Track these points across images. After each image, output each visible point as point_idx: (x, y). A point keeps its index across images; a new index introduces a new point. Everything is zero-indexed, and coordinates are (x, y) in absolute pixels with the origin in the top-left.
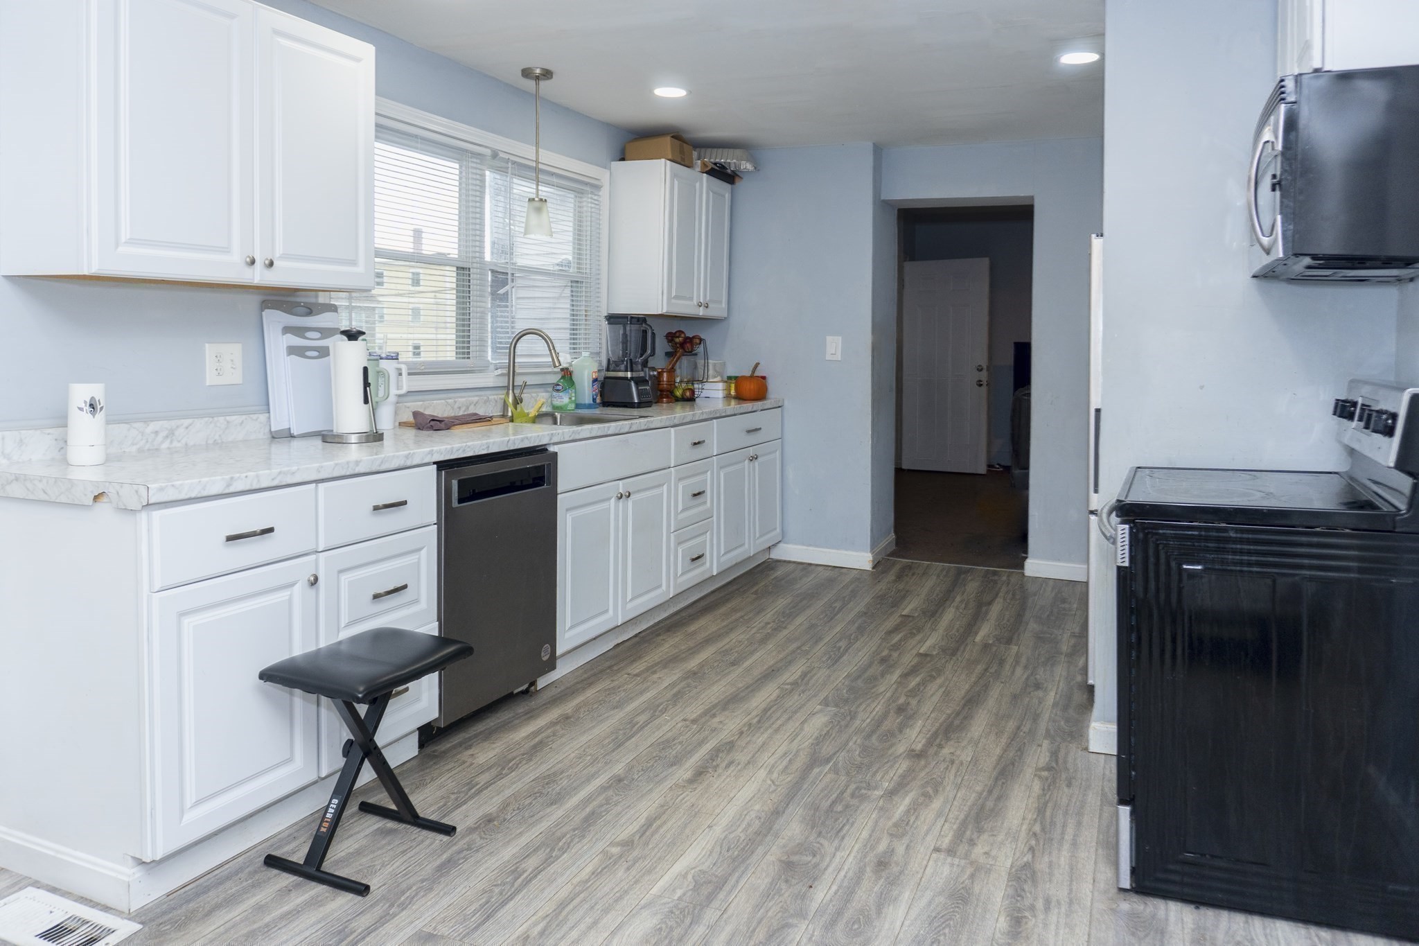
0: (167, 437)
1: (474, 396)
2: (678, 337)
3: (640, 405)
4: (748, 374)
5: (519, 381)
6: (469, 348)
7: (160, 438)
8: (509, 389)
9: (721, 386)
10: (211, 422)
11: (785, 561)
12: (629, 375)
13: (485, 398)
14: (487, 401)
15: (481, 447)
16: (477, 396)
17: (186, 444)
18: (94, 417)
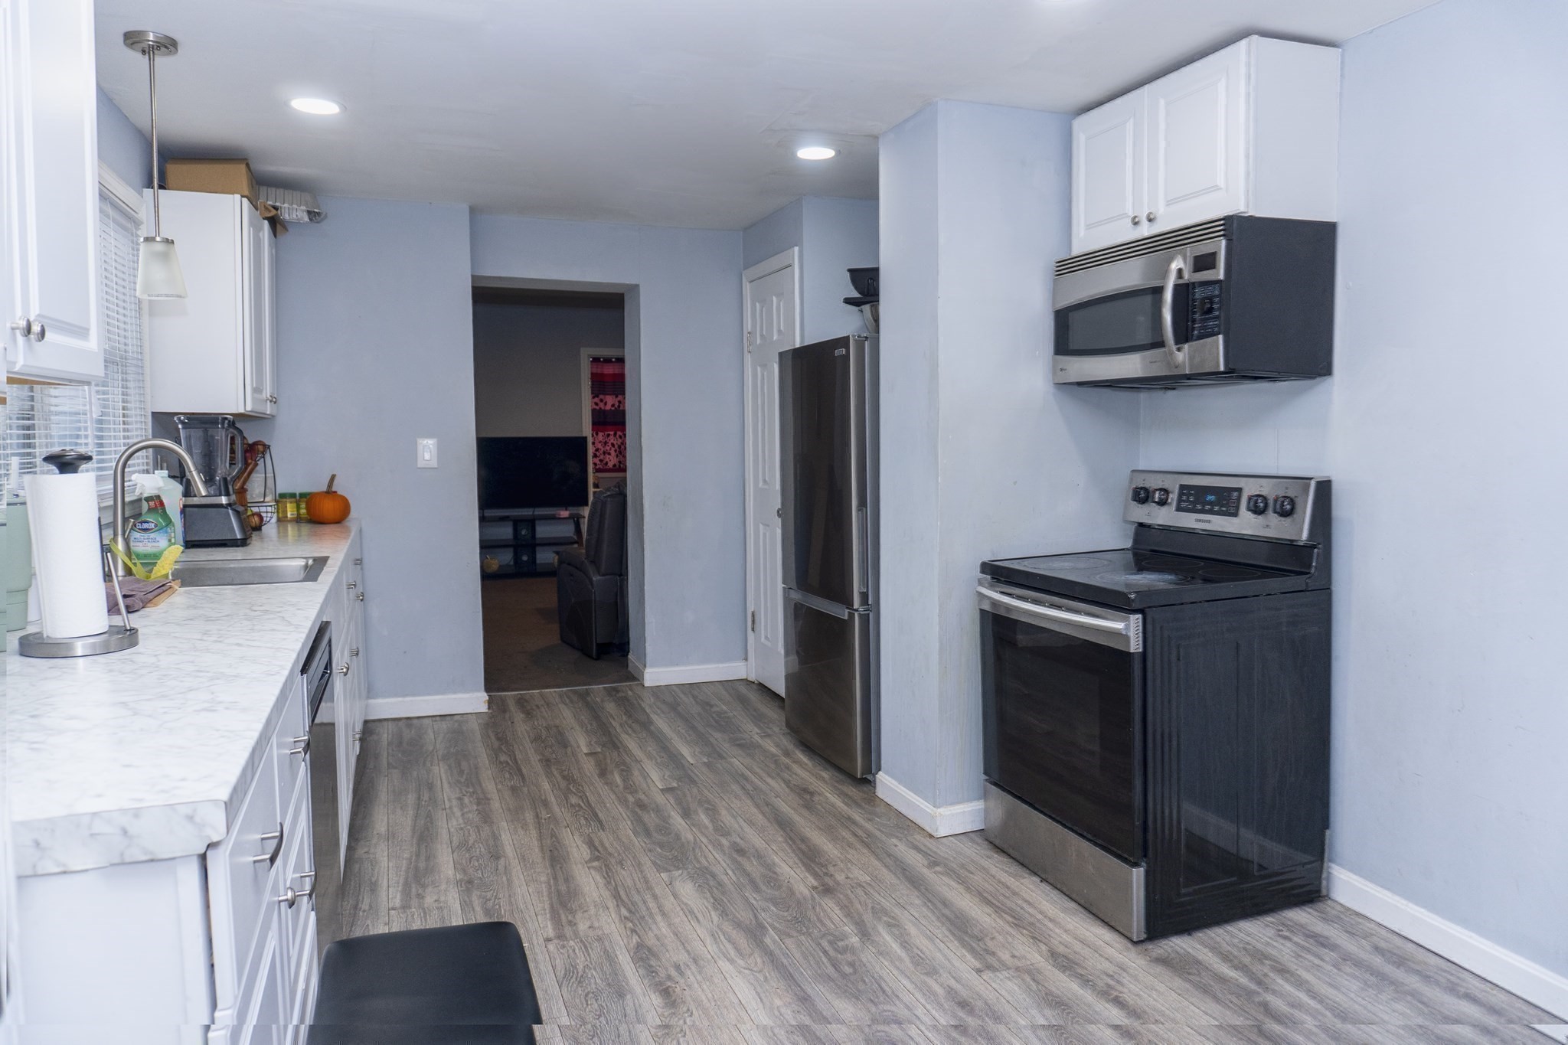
4: (322, 490)
12: (224, 500)
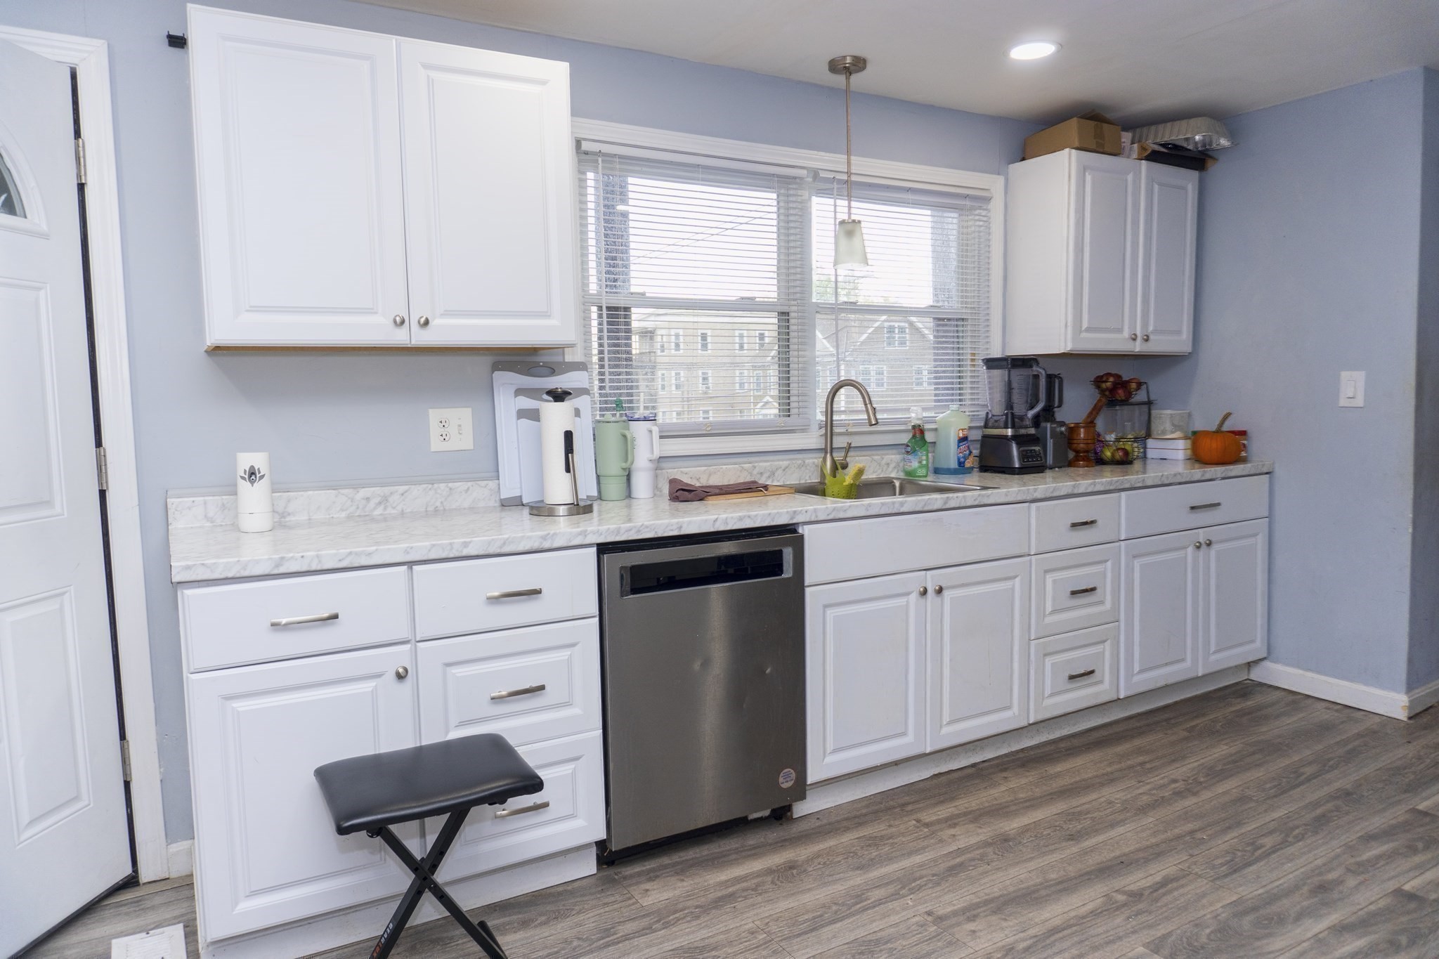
0: (380, 503)
1: (783, 460)
2: (1106, 382)
3: (1023, 471)
4: (1214, 429)
5: (839, 442)
6: (789, 404)
7: (372, 504)
8: (826, 453)
9: (1181, 444)
10: (430, 489)
11: (1271, 686)
12: (1010, 432)
13: (800, 462)
14: (803, 465)
15: (667, 527)
16: (789, 460)
17: (403, 510)
18: (252, 486)
